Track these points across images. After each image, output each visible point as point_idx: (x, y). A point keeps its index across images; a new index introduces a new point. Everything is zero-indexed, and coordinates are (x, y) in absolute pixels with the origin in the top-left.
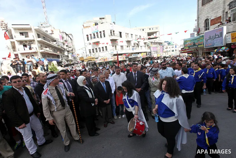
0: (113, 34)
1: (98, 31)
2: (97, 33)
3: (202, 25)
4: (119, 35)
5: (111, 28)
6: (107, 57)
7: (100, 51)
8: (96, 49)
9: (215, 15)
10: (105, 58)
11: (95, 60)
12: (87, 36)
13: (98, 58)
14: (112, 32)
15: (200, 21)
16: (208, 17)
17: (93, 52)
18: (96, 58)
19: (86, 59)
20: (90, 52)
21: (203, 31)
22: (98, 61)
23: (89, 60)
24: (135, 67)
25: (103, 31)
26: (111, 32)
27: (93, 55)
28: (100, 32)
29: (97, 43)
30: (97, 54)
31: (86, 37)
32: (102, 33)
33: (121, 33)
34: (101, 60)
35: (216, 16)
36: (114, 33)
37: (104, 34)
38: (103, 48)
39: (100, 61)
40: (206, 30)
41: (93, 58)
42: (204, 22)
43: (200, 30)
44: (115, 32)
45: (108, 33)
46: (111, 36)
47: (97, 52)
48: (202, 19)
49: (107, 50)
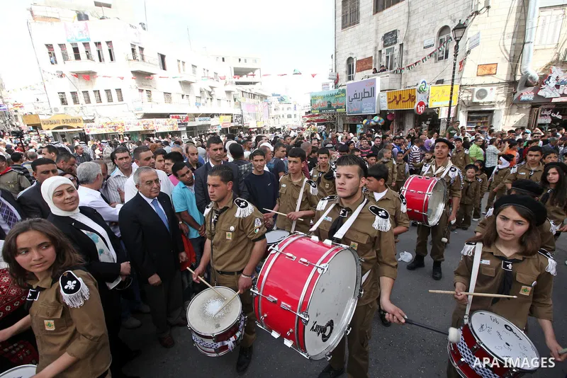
0: (139, 57)
1: (89, 39)
2: (86, 44)
3: (343, 69)
4: (158, 61)
5: (135, 40)
6: (125, 121)
7: (100, 100)
8: (86, 93)
9: (363, 53)
10: (116, 121)
11: (82, 125)
12: (50, 47)
13: (92, 121)
14: (136, 51)
15: (338, 60)
16: (353, 54)
17: (76, 101)
18: (87, 121)
19: (50, 122)
20: (63, 102)
21: (343, 80)
22: (92, 130)
23: (62, 124)
24: (216, 150)
25: (108, 43)
26: (133, 50)
27: (72, 111)
28: (98, 44)
29: (88, 76)
30: (89, 110)
31: (46, 50)
32: (105, 48)
33: (163, 57)
34: (102, 127)
35: (365, 55)
36: (143, 56)
37: (110, 51)
38: (108, 91)
39: (103, 131)
40: (350, 79)
41: (74, 121)
42: (345, 62)
43: (339, 78)
44: (145, 52)
45: (122, 51)
46: (136, 62)
47: (88, 101)
48: (343, 55)
49: (121, 99)
